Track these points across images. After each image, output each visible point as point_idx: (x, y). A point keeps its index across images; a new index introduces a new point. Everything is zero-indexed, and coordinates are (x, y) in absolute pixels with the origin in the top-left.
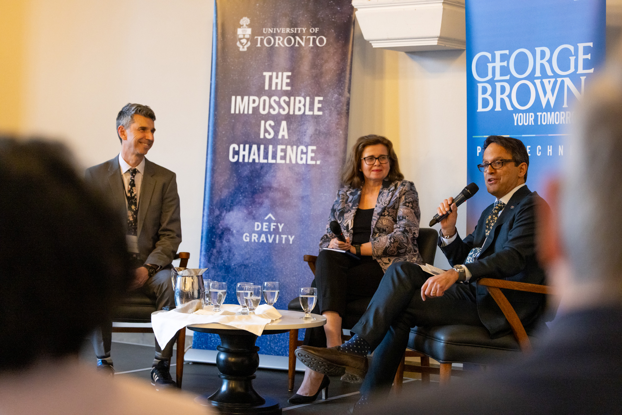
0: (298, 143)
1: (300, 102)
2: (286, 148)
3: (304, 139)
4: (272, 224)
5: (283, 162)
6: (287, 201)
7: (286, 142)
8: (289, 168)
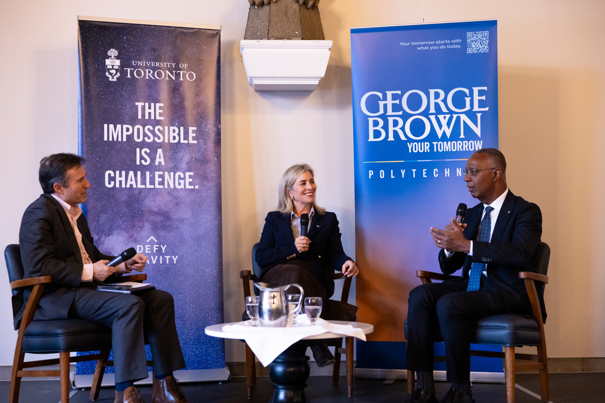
0: (175, 169)
1: (174, 131)
2: (164, 173)
3: (181, 165)
4: (155, 246)
5: (162, 187)
6: (168, 224)
7: (164, 168)
8: (168, 192)
